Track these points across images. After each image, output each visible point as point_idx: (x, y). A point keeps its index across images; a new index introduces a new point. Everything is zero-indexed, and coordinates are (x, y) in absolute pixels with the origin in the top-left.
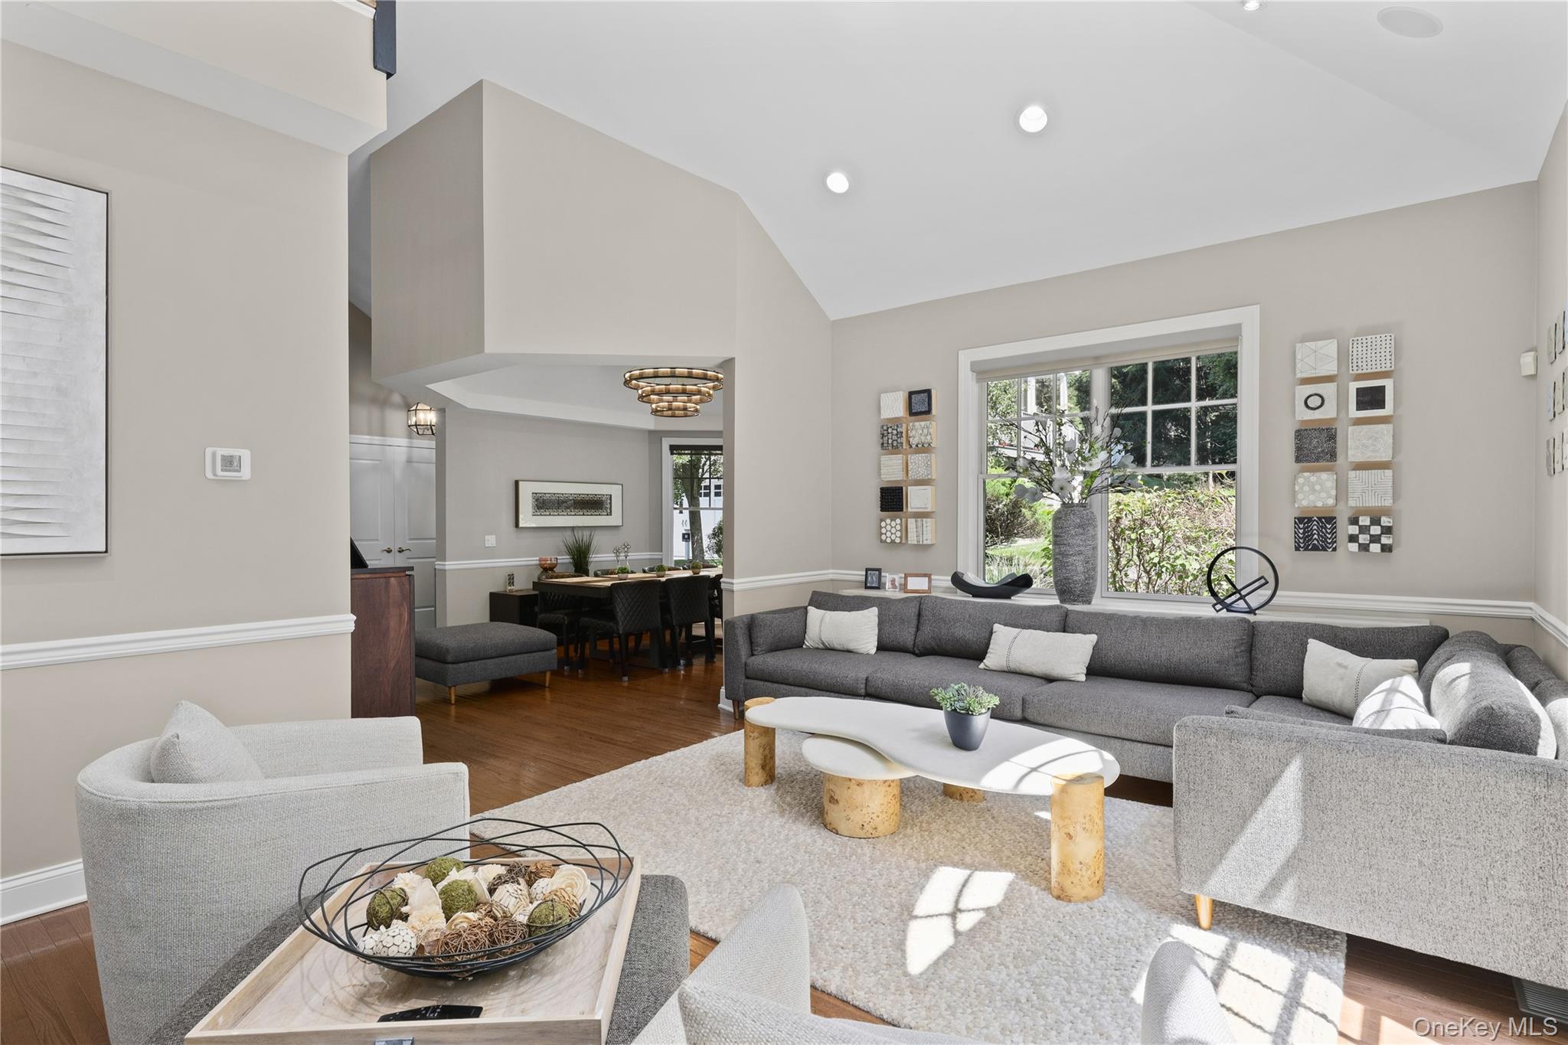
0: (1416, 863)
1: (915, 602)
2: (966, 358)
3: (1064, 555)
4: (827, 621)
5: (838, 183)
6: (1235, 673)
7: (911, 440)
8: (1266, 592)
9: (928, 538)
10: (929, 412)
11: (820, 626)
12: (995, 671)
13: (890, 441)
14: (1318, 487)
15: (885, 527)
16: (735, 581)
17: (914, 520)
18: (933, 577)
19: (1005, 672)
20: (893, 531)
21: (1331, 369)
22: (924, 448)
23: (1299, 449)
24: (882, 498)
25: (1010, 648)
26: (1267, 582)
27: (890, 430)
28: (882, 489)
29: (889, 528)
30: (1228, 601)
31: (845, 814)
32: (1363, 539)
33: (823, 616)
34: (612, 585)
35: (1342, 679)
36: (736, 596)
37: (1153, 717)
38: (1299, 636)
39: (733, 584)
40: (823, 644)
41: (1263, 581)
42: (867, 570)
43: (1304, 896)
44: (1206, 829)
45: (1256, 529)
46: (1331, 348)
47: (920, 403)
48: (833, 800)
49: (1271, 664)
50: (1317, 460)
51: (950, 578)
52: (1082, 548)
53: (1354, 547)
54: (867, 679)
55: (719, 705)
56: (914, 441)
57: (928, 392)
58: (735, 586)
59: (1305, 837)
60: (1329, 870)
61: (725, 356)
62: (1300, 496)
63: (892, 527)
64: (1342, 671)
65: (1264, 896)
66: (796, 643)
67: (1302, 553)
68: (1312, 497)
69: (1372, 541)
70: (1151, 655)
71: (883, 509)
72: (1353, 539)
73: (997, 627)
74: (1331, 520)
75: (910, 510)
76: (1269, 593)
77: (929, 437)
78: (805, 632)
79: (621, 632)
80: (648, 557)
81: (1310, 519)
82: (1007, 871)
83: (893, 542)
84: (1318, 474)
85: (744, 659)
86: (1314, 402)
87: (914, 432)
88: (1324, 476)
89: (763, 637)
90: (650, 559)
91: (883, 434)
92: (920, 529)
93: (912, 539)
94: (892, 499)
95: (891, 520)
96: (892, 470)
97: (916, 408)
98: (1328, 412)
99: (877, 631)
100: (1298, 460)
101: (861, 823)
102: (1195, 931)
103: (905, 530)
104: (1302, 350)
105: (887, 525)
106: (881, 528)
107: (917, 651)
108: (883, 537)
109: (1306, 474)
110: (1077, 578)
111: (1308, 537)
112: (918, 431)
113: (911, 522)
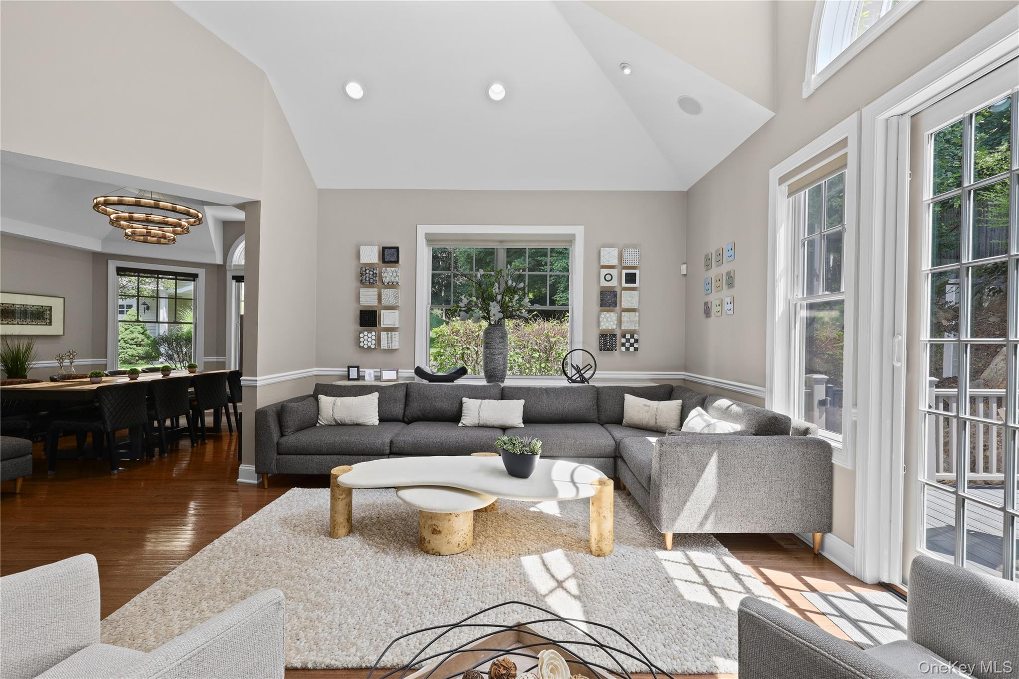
0: (763, 492)
1: (403, 387)
2: (423, 230)
3: (493, 354)
4: (339, 404)
5: (355, 90)
6: (593, 415)
7: (384, 279)
8: (591, 372)
9: (396, 345)
10: (397, 262)
11: (333, 409)
12: (470, 427)
13: (368, 279)
14: (609, 320)
15: (363, 338)
16: (258, 378)
17: (385, 333)
18: (399, 370)
19: (475, 427)
20: (370, 340)
21: (615, 262)
22: (392, 285)
23: (602, 300)
24: (361, 317)
25: (479, 412)
26: (592, 367)
27: (367, 271)
28: (361, 311)
29: (366, 338)
30: (574, 378)
31: (446, 539)
32: (627, 345)
33: (335, 402)
34: (98, 388)
35: (647, 412)
36: (258, 389)
37: (578, 442)
38: (619, 393)
39: (256, 381)
40: (335, 421)
41: (589, 367)
42: (349, 367)
43: (718, 520)
44: (676, 497)
45: (581, 340)
46: (615, 252)
47: (390, 256)
48: (436, 531)
49: (609, 408)
50: (609, 306)
51: (414, 371)
52: (502, 350)
53: (623, 349)
54: (391, 442)
55: (238, 480)
56: (386, 280)
57: (397, 249)
58: (258, 382)
59: (720, 490)
60: (730, 504)
61: (253, 198)
62: (602, 324)
63: (368, 338)
64: (647, 408)
65: (702, 524)
66: (311, 423)
67: (603, 352)
68: (607, 324)
69: (630, 346)
70: (554, 409)
71: (361, 325)
72: (623, 345)
73: (465, 399)
74: (615, 336)
75: (382, 326)
76: (592, 372)
77: (397, 278)
78: (318, 414)
79: (109, 430)
80: (91, 363)
81: (606, 335)
82: (557, 549)
83: (369, 347)
84: (610, 313)
85: (275, 440)
86: (608, 278)
87: (386, 274)
88: (612, 314)
89: (291, 421)
90: (92, 365)
91: (362, 274)
92: (390, 339)
93: (384, 345)
94: (368, 318)
95: (368, 333)
96: (369, 297)
97: (388, 258)
98: (614, 283)
99: (377, 410)
100: (601, 306)
101: (458, 543)
102: (665, 552)
103: (378, 340)
104: (604, 251)
105: (364, 336)
106: (360, 338)
107: (407, 420)
108: (362, 344)
109: (605, 313)
110: (499, 368)
111: (605, 344)
112: (389, 274)
113: (384, 335)
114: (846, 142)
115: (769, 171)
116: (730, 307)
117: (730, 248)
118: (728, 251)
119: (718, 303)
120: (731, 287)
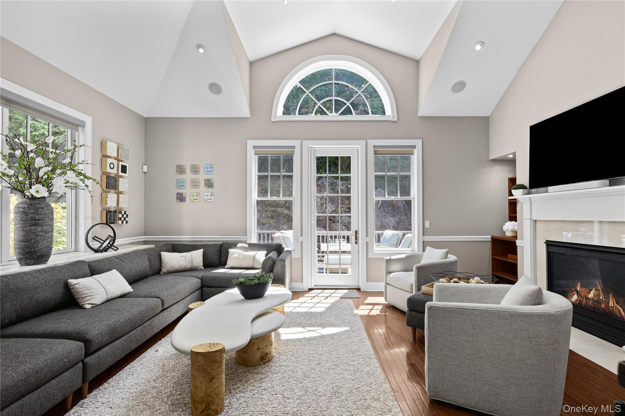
14: (112, 199)
21: (116, 155)
23: (107, 183)
35: (184, 260)
45: (91, 215)
46: (115, 146)
50: (113, 189)
53: (120, 222)
62: (108, 203)
68: (111, 204)
69: (124, 220)
72: (120, 219)
73: (72, 281)
74: (116, 212)
81: (111, 212)
86: (112, 166)
88: (114, 195)
98: (115, 171)
100: (107, 187)
104: (109, 144)
109: (110, 193)
111: (110, 219)
114: (294, 147)
115: (248, 141)
116: (211, 197)
117: (209, 167)
118: (207, 168)
119: (195, 194)
120: (211, 187)
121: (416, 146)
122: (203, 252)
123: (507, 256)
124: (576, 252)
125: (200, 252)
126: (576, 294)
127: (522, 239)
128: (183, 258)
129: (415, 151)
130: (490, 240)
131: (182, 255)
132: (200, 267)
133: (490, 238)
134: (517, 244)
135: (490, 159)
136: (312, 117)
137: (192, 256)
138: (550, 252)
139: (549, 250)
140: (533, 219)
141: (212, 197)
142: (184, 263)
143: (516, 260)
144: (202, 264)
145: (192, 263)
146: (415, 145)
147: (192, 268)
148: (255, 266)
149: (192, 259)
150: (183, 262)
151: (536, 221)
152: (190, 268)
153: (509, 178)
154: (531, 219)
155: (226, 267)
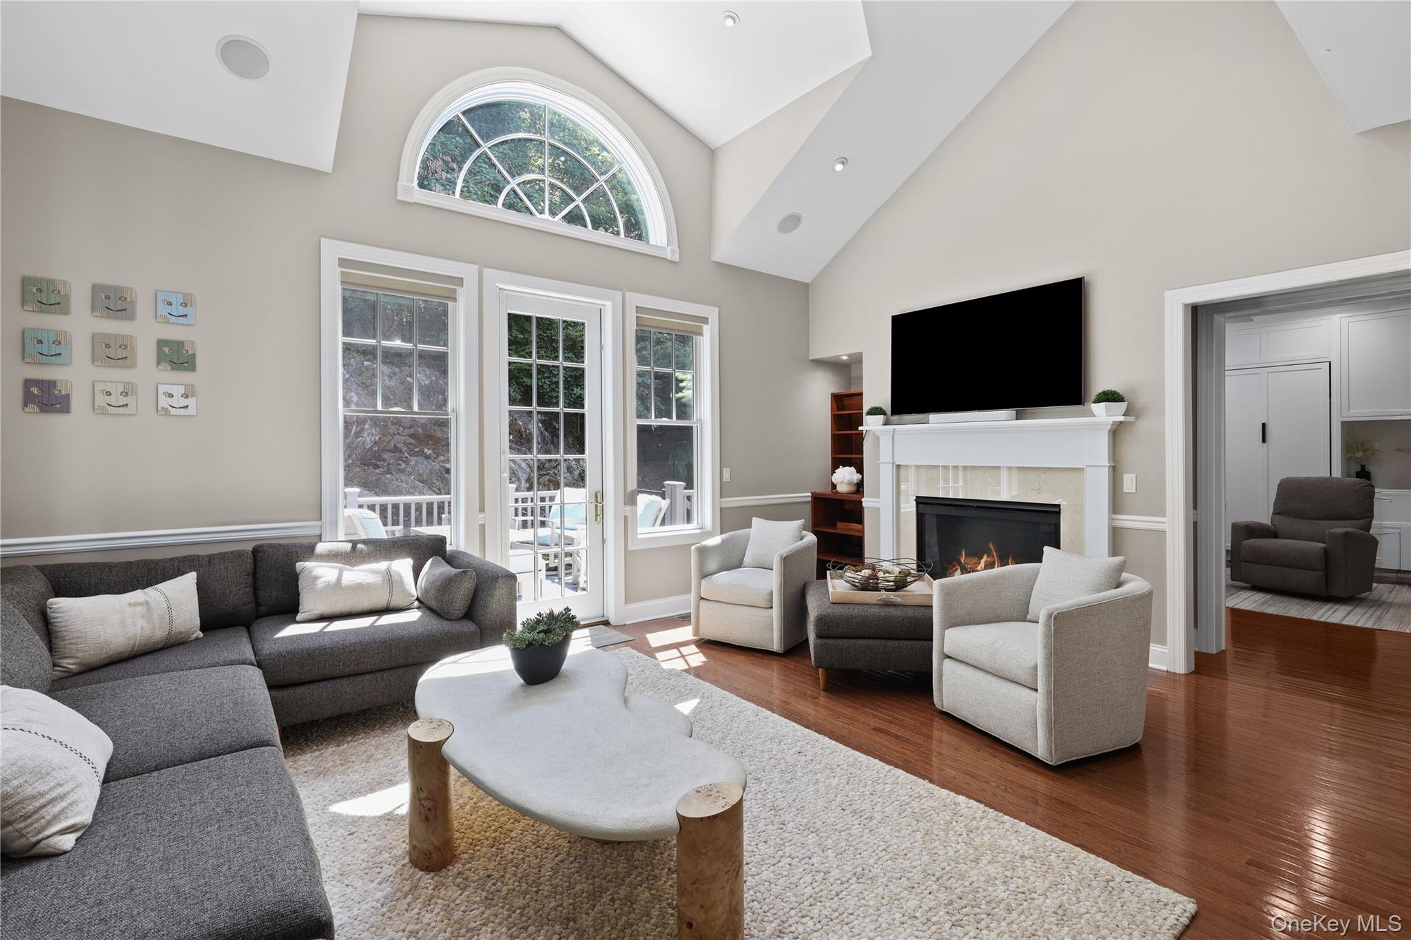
114: (459, 281)
115: (322, 239)
116: (184, 402)
117: (177, 300)
118: (170, 304)
119: (117, 389)
120: (185, 369)
121: (708, 318)
122: (196, 581)
123: (836, 526)
124: (961, 512)
125: (187, 583)
126: (959, 570)
127: (877, 494)
128: (139, 609)
129: (706, 329)
130: (810, 499)
131: (133, 601)
132: (193, 634)
133: (808, 496)
134: (864, 505)
135: (811, 358)
136: (496, 211)
137: (167, 599)
138: (921, 514)
139: (920, 512)
140: (897, 463)
141: (191, 401)
142: (142, 627)
143: (862, 531)
144: (198, 622)
145: (171, 622)
146: (707, 316)
147: (168, 639)
148: (397, 601)
149: (169, 609)
150: (141, 623)
151: (898, 466)
152: (162, 641)
153: (832, 394)
154: (893, 463)
155: (299, 617)
